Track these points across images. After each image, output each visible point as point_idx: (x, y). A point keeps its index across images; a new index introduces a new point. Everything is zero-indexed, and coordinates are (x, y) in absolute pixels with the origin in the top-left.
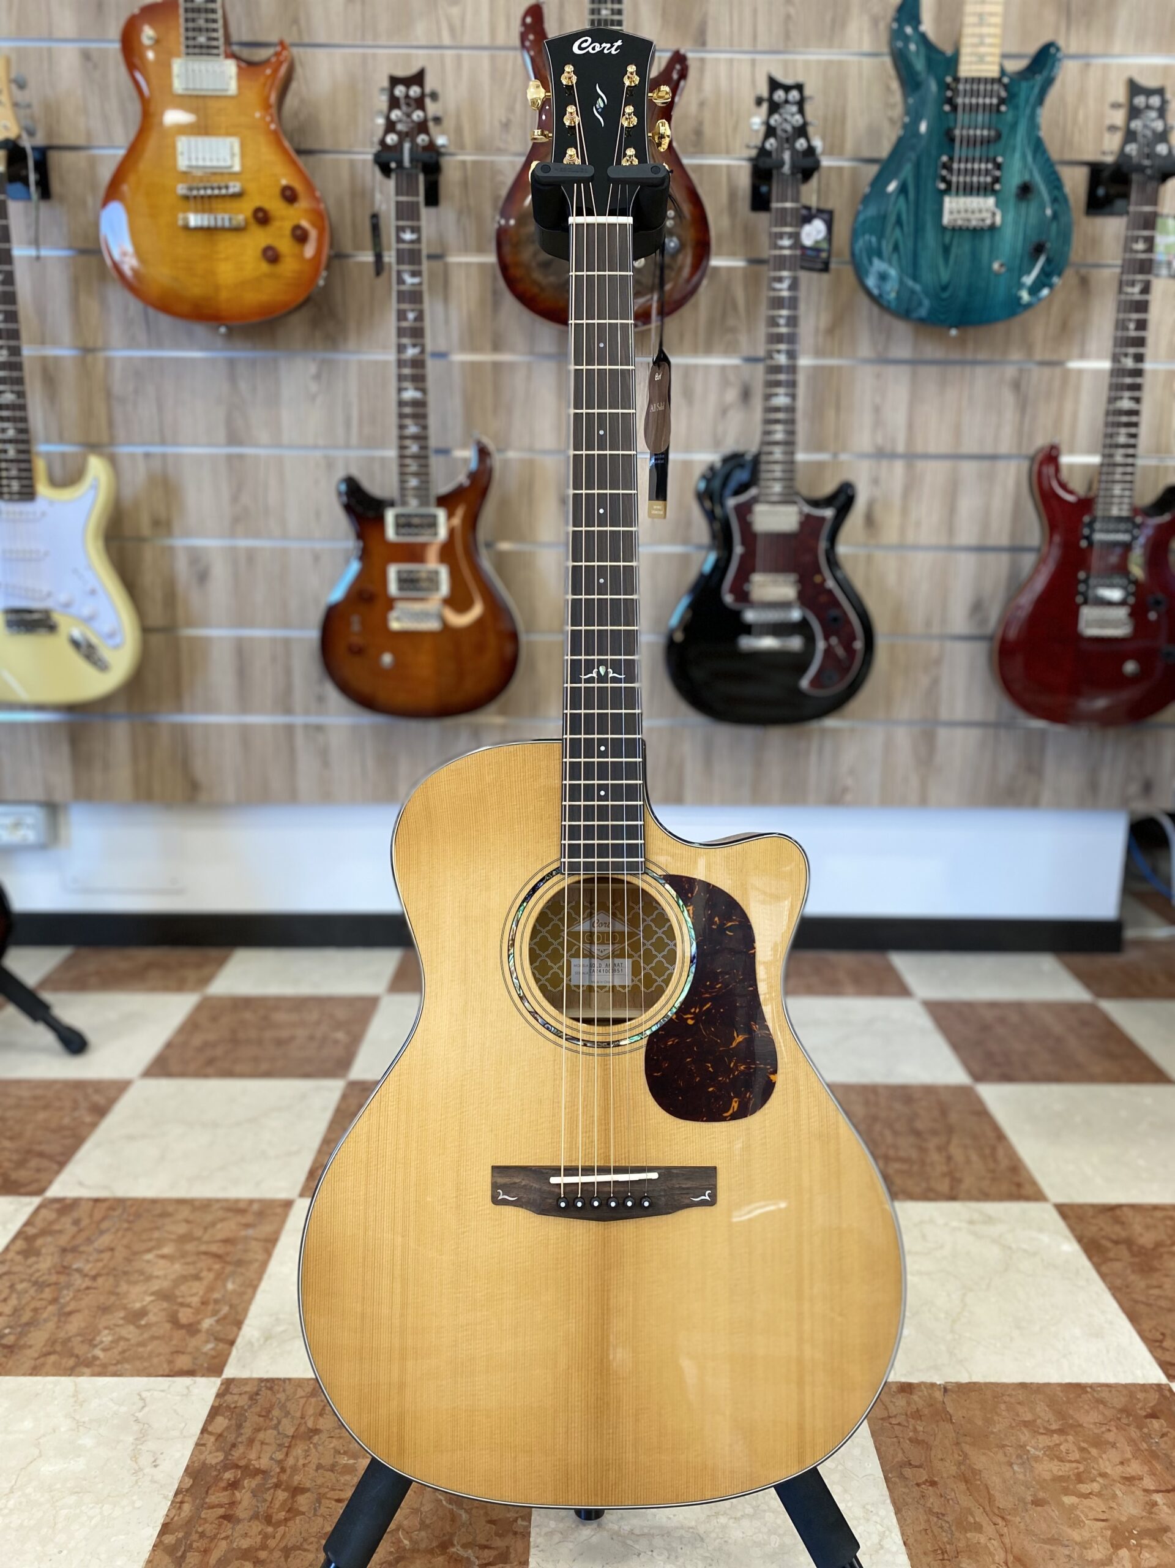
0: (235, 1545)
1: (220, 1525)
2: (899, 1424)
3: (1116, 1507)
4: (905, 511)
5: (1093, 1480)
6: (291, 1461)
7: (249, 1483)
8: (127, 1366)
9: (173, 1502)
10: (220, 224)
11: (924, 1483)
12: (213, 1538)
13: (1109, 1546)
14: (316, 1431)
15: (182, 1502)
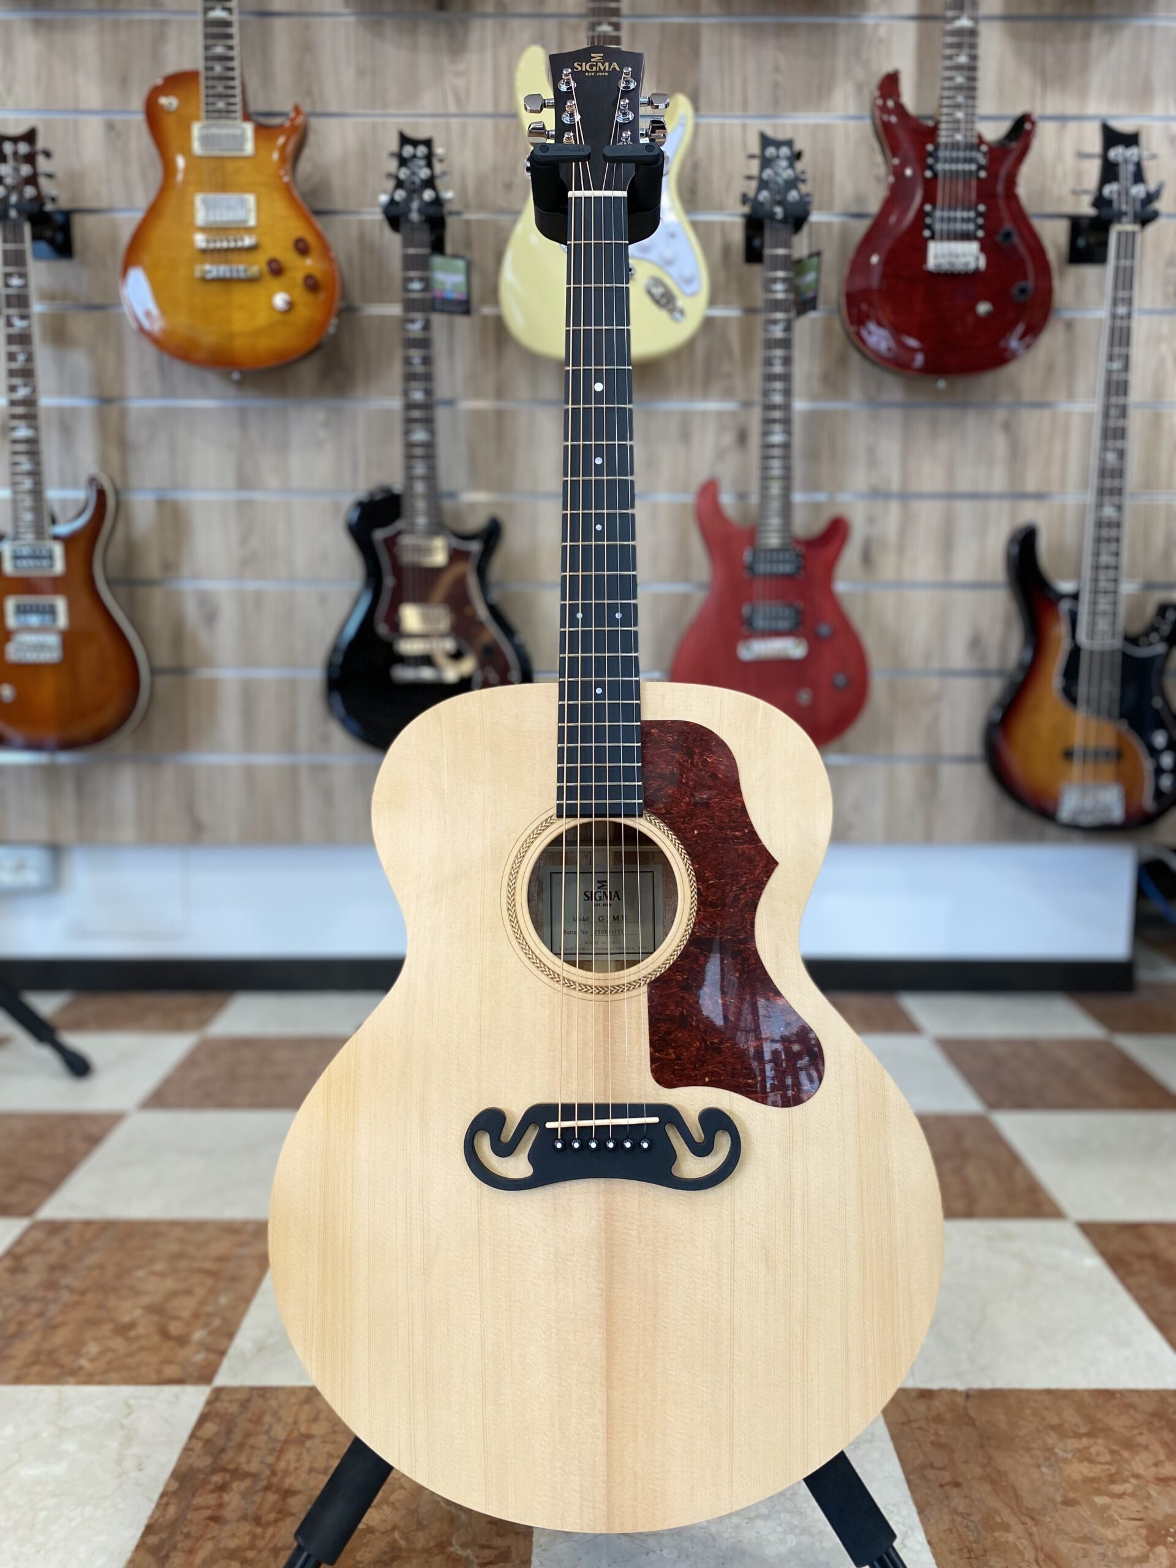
0: (222, 1546)
1: (207, 1526)
2: (920, 1428)
3: (1150, 1506)
4: (901, 549)
5: (1126, 1481)
6: (282, 1465)
7: (239, 1486)
8: (114, 1376)
9: (158, 1505)
10: (235, 275)
11: (949, 1483)
12: (198, 1539)
13: (1145, 1544)
14: (309, 1436)
15: (167, 1504)
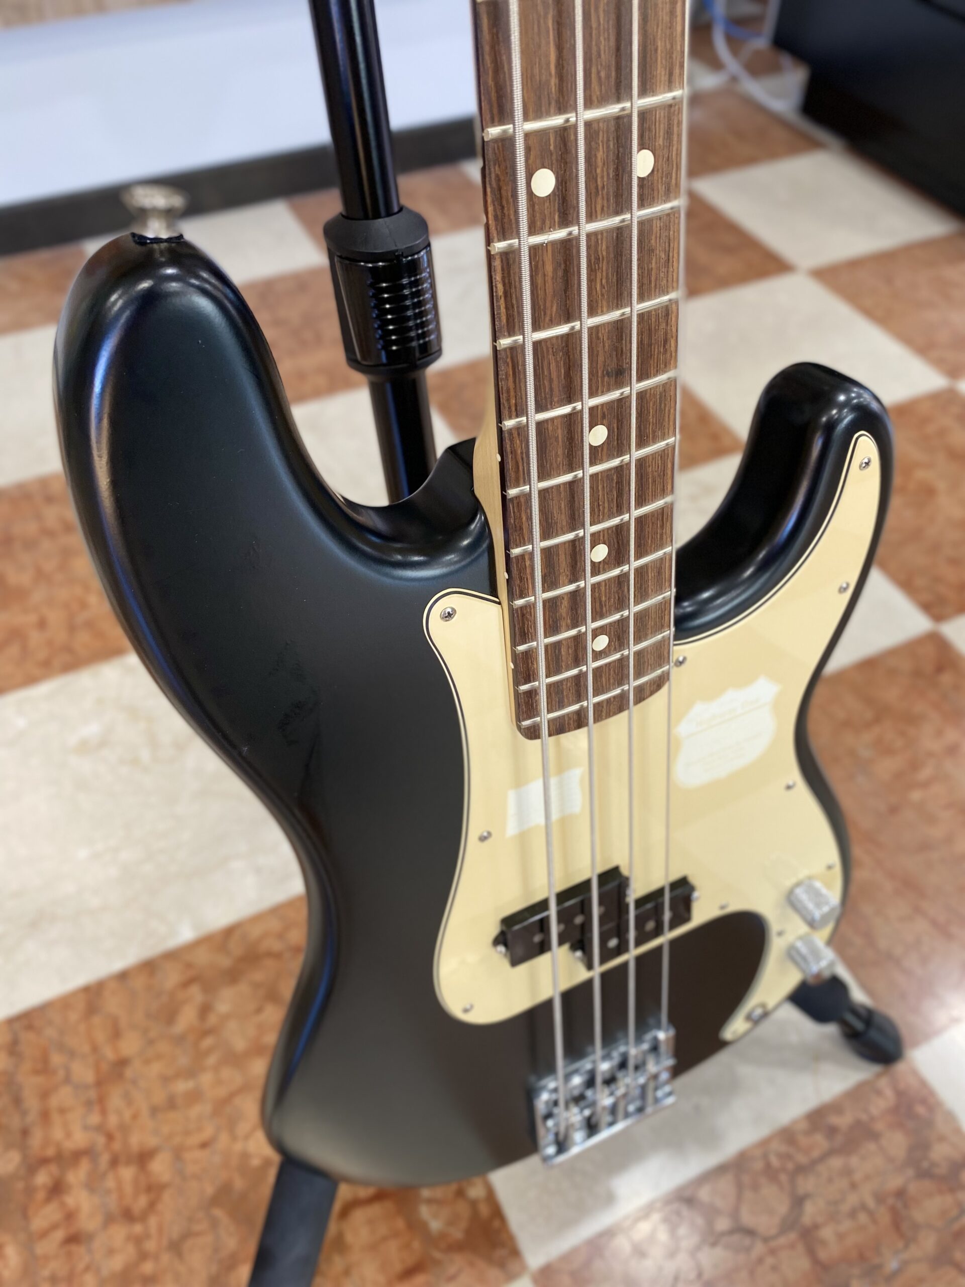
0: (105, 1272)
1: (69, 1255)
5: (925, 764)
6: (113, 1121)
7: (76, 1176)
14: (122, 1063)
